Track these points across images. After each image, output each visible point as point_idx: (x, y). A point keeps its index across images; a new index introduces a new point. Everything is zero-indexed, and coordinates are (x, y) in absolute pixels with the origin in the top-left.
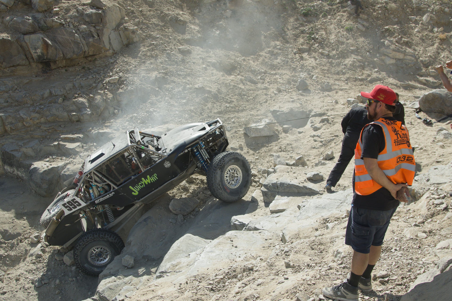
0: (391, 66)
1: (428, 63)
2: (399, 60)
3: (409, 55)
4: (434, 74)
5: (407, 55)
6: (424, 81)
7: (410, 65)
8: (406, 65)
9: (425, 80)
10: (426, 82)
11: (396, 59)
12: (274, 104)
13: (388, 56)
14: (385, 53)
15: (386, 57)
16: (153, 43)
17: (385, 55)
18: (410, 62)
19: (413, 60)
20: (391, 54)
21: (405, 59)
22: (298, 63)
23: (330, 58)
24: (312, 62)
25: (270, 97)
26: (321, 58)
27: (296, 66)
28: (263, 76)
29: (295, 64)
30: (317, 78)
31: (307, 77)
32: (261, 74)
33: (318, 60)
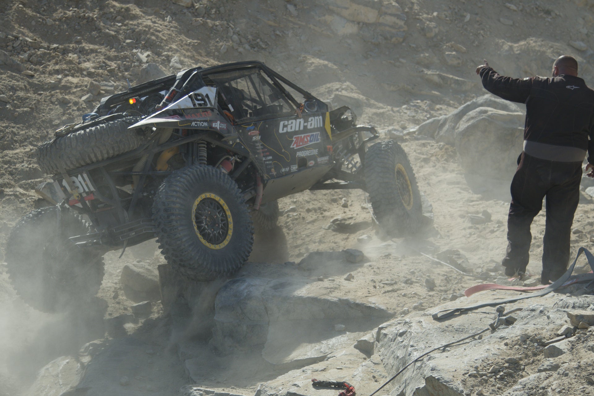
0: (349, 41)
1: (436, 35)
2: (367, 25)
4: (455, 62)
5: (386, 13)
6: (436, 79)
7: (394, 40)
8: (386, 39)
9: (439, 76)
11: (359, 23)
13: (338, 14)
15: (336, 17)
17: (332, 12)
18: (394, 31)
19: (400, 27)
21: (381, 24)
22: (120, 24)
23: (196, 13)
24: (154, 22)
25: (78, 110)
26: (174, 14)
27: (115, 31)
28: (34, 54)
29: (111, 26)
30: (182, 63)
31: (154, 61)
32: (26, 49)
33: (168, 18)
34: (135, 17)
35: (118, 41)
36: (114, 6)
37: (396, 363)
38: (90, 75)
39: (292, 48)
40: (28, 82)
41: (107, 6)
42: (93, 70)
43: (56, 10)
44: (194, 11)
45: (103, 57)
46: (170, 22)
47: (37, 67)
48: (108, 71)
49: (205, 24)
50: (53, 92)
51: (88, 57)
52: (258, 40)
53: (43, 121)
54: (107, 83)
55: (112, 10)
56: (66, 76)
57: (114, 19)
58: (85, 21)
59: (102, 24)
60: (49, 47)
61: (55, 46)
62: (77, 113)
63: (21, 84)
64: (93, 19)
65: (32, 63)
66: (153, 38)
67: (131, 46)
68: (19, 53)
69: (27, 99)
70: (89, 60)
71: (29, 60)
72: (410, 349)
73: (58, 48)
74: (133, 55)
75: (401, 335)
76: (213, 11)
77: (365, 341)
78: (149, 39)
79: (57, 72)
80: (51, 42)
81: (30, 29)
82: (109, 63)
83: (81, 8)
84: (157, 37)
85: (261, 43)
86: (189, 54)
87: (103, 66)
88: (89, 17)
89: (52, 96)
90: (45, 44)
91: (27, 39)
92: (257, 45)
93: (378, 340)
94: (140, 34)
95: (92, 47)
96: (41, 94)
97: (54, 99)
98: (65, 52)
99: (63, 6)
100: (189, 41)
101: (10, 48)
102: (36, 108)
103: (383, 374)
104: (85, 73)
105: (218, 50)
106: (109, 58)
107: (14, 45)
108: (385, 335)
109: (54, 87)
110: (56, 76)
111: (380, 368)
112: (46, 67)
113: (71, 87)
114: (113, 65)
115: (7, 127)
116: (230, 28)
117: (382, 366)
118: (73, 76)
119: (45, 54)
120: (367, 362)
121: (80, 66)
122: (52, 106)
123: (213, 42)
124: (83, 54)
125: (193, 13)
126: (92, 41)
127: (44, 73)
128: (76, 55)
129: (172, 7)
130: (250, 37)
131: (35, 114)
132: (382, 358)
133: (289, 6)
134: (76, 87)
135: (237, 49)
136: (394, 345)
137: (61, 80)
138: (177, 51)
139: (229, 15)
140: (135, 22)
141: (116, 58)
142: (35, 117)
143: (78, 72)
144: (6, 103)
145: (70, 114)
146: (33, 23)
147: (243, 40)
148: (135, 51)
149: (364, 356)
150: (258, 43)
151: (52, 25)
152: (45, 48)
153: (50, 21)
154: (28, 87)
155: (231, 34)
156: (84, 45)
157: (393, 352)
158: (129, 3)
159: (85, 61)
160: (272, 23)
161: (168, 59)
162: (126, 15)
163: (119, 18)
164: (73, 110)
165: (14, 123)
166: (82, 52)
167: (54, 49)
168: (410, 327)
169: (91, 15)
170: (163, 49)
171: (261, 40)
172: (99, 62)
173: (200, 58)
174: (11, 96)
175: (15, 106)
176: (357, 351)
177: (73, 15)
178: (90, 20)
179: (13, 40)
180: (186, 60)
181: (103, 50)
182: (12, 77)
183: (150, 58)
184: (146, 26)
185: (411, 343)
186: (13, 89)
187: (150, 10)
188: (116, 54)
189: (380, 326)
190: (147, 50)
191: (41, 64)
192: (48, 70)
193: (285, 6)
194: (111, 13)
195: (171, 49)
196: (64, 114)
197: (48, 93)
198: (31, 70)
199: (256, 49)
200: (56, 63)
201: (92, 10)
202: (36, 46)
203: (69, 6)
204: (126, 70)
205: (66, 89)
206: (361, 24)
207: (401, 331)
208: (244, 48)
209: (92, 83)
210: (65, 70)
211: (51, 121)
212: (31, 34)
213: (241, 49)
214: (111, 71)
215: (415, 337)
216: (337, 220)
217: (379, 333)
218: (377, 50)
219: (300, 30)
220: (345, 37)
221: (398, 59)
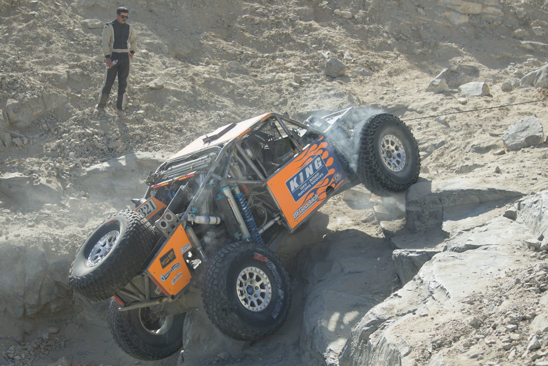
0: (464, 28)
1: (525, 16)
2: (475, 15)
3: (491, 6)
4: (541, 33)
5: (487, 6)
6: (529, 47)
7: (495, 23)
8: (489, 23)
9: (531, 44)
10: (533, 48)
11: (469, 15)
12: (304, 103)
13: (454, 10)
14: (448, 6)
15: (452, 13)
16: (34, 15)
17: (449, 10)
18: (494, 17)
19: (499, 14)
20: (459, 6)
21: (485, 14)
22: (307, 35)
23: (356, 22)
24: (329, 31)
25: (289, 94)
26: (341, 24)
27: (304, 40)
28: (254, 62)
29: (301, 37)
30: (351, 56)
31: (333, 57)
32: (249, 59)
33: (338, 28)
34: (316, 29)
35: (307, 46)
36: (301, 24)
37: (534, 220)
38: (293, 70)
39: (424, 37)
40: (254, 80)
41: (297, 25)
42: (294, 67)
43: (264, 31)
44: (355, 20)
45: (299, 58)
46: (340, 30)
47: (258, 70)
48: (304, 67)
49: (363, 28)
50: (271, 85)
51: (289, 59)
52: (401, 35)
53: (268, 104)
54: (304, 74)
55: (300, 27)
56: (278, 73)
57: (302, 33)
58: (284, 36)
59: (295, 37)
60: (263, 56)
61: (267, 55)
62: (289, 96)
63: (250, 81)
64: (289, 34)
65: (254, 67)
66: (330, 41)
67: (316, 49)
68: (245, 62)
69: (255, 90)
70: (290, 61)
71: (252, 66)
72: (543, 209)
73: (269, 56)
74: (319, 54)
75: (535, 203)
76: (368, 19)
77: (510, 211)
78: (327, 42)
79: (272, 71)
80: (263, 53)
81: (249, 46)
82: (304, 61)
83: (280, 28)
84: (333, 41)
85: (403, 37)
86: (355, 49)
87: (301, 64)
88: (286, 33)
89: (271, 87)
90: (260, 55)
91: (249, 52)
92: (400, 38)
93: (519, 209)
94: (320, 40)
95: (291, 52)
96: (263, 87)
97: (272, 89)
98: (274, 58)
99: (268, 27)
100: (354, 40)
101: (238, 60)
102: (262, 96)
103: (526, 229)
104: (289, 70)
105: (374, 44)
106: (304, 59)
107: (241, 58)
108: (524, 204)
109: (271, 81)
110: (271, 74)
111: (524, 226)
112: (264, 69)
113: (281, 80)
114: (307, 62)
115: (245, 110)
116: (380, 29)
117: (524, 224)
118: (282, 72)
119: (261, 61)
120: (514, 223)
121: (285, 66)
122: (272, 94)
123: (370, 39)
124: (286, 58)
125: (354, 22)
126: (290, 48)
127: (263, 73)
128: (281, 59)
129: (340, 20)
130: (395, 33)
131: (262, 100)
132: (523, 219)
133: (419, 9)
134: (285, 79)
135: (387, 43)
136: (531, 210)
137: (275, 76)
138: (347, 48)
139: (379, 20)
140: (316, 33)
141: (308, 58)
142: (262, 102)
143: (285, 70)
144: (243, 95)
145: (284, 97)
146: (251, 42)
147: (390, 36)
148: (319, 51)
149: (511, 220)
151: (263, 42)
152: (260, 57)
153: (261, 39)
154: (255, 83)
155: (381, 33)
156: (285, 52)
157: (531, 214)
158: (310, 20)
159: (288, 62)
160: (408, 22)
161: (342, 55)
162: (310, 29)
163: (306, 31)
164: (286, 95)
165: (250, 107)
166: (285, 56)
167: (266, 57)
168: (541, 197)
169: (287, 32)
170: (338, 48)
171: (402, 34)
172: (297, 62)
173: (363, 51)
174: (245, 90)
175: (249, 96)
176: (506, 218)
177: (275, 34)
178: (287, 35)
179: (240, 54)
180: (354, 54)
181: (298, 54)
182: (243, 78)
183: (330, 55)
184: (324, 35)
185: (543, 206)
186: (246, 85)
187: (325, 24)
188: (307, 55)
189: (520, 200)
190: (327, 50)
191: (259, 67)
192: (265, 70)
193: (417, 10)
194: (300, 28)
195: (343, 48)
196: (280, 98)
197: (268, 86)
198: (254, 72)
200: (270, 66)
201: (287, 28)
202: (255, 57)
203: (272, 28)
204: (316, 65)
205: (279, 81)
206: (471, 15)
207: (535, 200)
209: (295, 76)
210: (277, 69)
211: (272, 103)
212: (250, 49)
213: (389, 42)
214: (306, 67)
215: (545, 202)
216: (474, 145)
217: (519, 205)
218: (484, 32)
219: (429, 25)
220: (460, 25)
221: (499, 36)
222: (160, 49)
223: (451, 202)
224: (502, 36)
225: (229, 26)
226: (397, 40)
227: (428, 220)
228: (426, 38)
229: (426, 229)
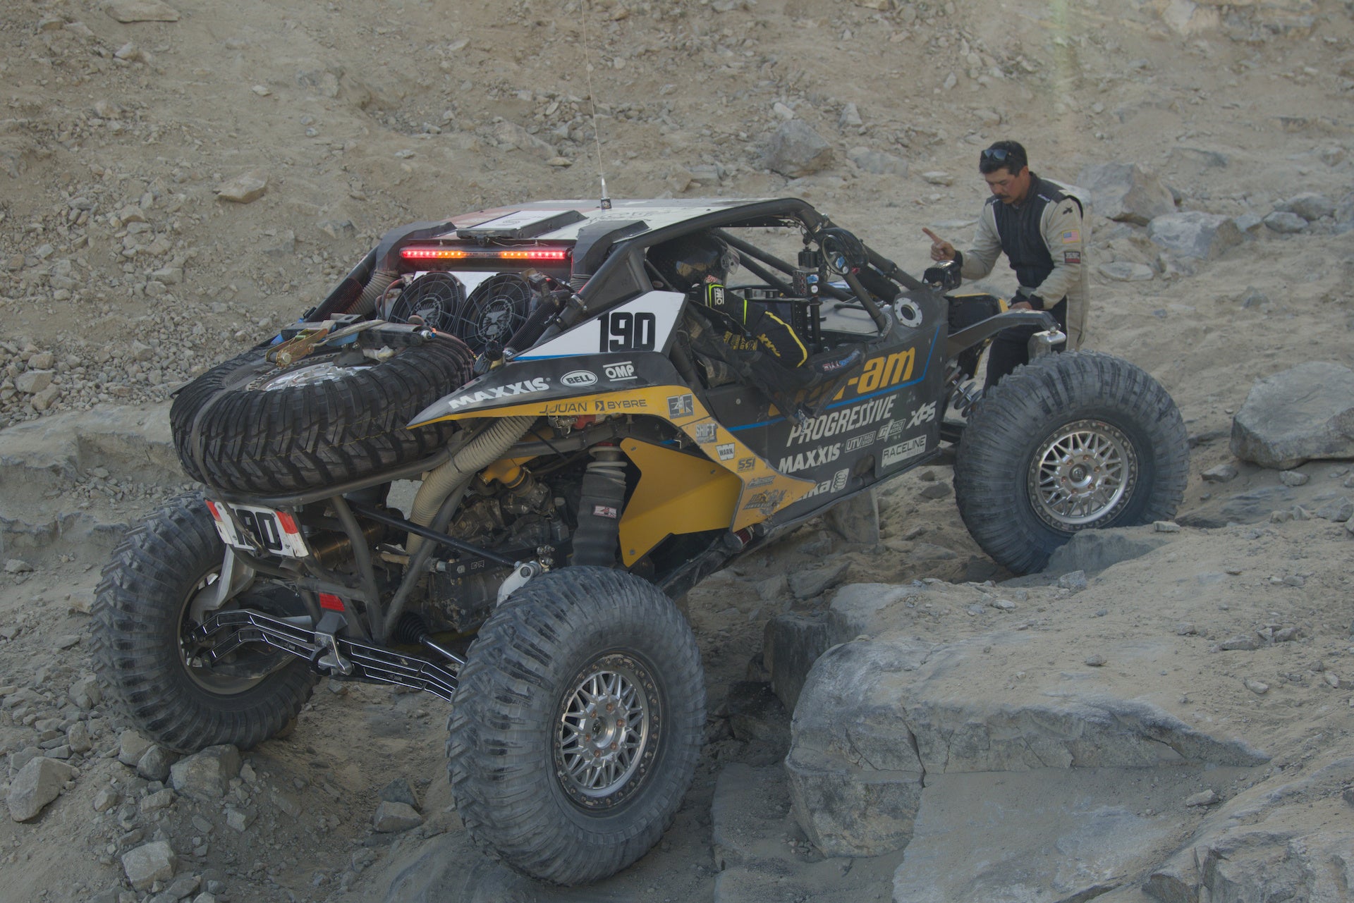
0: (1203, 44)
2: (1237, 9)
8: (1276, 32)
15: (1174, 1)
18: (1291, 16)
19: (1304, 8)
21: (1263, 7)
22: (750, 54)
23: (900, 20)
24: (817, 44)
26: (856, 25)
28: (580, 124)
30: (863, 114)
31: (808, 116)
32: (567, 116)
34: (781, 38)
35: (744, 84)
36: (742, 23)
38: (677, 153)
39: (1088, 67)
41: (730, 23)
42: (685, 145)
43: (636, 40)
44: (894, 15)
46: (848, 40)
49: (913, 38)
52: (1019, 58)
56: (632, 159)
57: (740, 46)
66: (812, 72)
67: (768, 93)
74: (767, 107)
76: (931, 12)
78: (803, 75)
80: (619, 100)
82: (719, 127)
83: (681, 31)
84: (820, 70)
85: (1025, 64)
87: (707, 135)
95: (692, 100)
101: (538, 118)
104: (668, 151)
105: (938, 83)
106: (720, 119)
107: (548, 113)
112: (594, 146)
113: (635, 181)
114: (727, 131)
116: (964, 41)
118: (644, 159)
121: (661, 139)
123: (929, 69)
124: (674, 117)
125: (894, 19)
127: (590, 158)
129: (854, 14)
130: (1004, 54)
134: (646, 180)
135: (976, 79)
137: (619, 168)
138: (855, 92)
139: (964, 17)
140: (779, 47)
141: (731, 117)
147: (990, 61)
148: (772, 100)
150: (1018, 63)
151: (624, 69)
155: (965, 52)
156: (678, 98)
161: (838, 110)
163: (749, 42)
169: (697, 42)
170: (828, 91)
171: (1025, 56)
173: (901, 102)
177: (663, 46)
179: (545, 103)
183: (799, 112)
184: (800, 53)
187: (809, 22)
191: (589, 142)
194: (736, 34)
195: (844, 91)
199: (1014, 76)
201: (702, 33)
202: (586, 110)
206: (1225, 8)
208: (992, 76)
209: (676, 170)
213: (984, 79)
218: (1258, 56)
219: (1104, 32)
220: (1194, 36)
221: (1302, 68)
222: (313, 83)
223: (958, 755)
224: (1309, 70)
225: (539, 24)
226: (1007, 71)
227: (863, 815)
228: (1092, 71)
229: (857, 847)
